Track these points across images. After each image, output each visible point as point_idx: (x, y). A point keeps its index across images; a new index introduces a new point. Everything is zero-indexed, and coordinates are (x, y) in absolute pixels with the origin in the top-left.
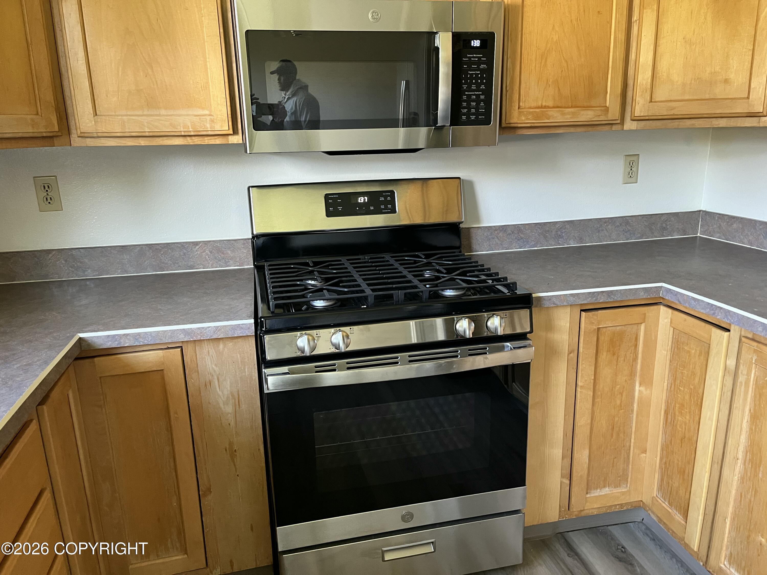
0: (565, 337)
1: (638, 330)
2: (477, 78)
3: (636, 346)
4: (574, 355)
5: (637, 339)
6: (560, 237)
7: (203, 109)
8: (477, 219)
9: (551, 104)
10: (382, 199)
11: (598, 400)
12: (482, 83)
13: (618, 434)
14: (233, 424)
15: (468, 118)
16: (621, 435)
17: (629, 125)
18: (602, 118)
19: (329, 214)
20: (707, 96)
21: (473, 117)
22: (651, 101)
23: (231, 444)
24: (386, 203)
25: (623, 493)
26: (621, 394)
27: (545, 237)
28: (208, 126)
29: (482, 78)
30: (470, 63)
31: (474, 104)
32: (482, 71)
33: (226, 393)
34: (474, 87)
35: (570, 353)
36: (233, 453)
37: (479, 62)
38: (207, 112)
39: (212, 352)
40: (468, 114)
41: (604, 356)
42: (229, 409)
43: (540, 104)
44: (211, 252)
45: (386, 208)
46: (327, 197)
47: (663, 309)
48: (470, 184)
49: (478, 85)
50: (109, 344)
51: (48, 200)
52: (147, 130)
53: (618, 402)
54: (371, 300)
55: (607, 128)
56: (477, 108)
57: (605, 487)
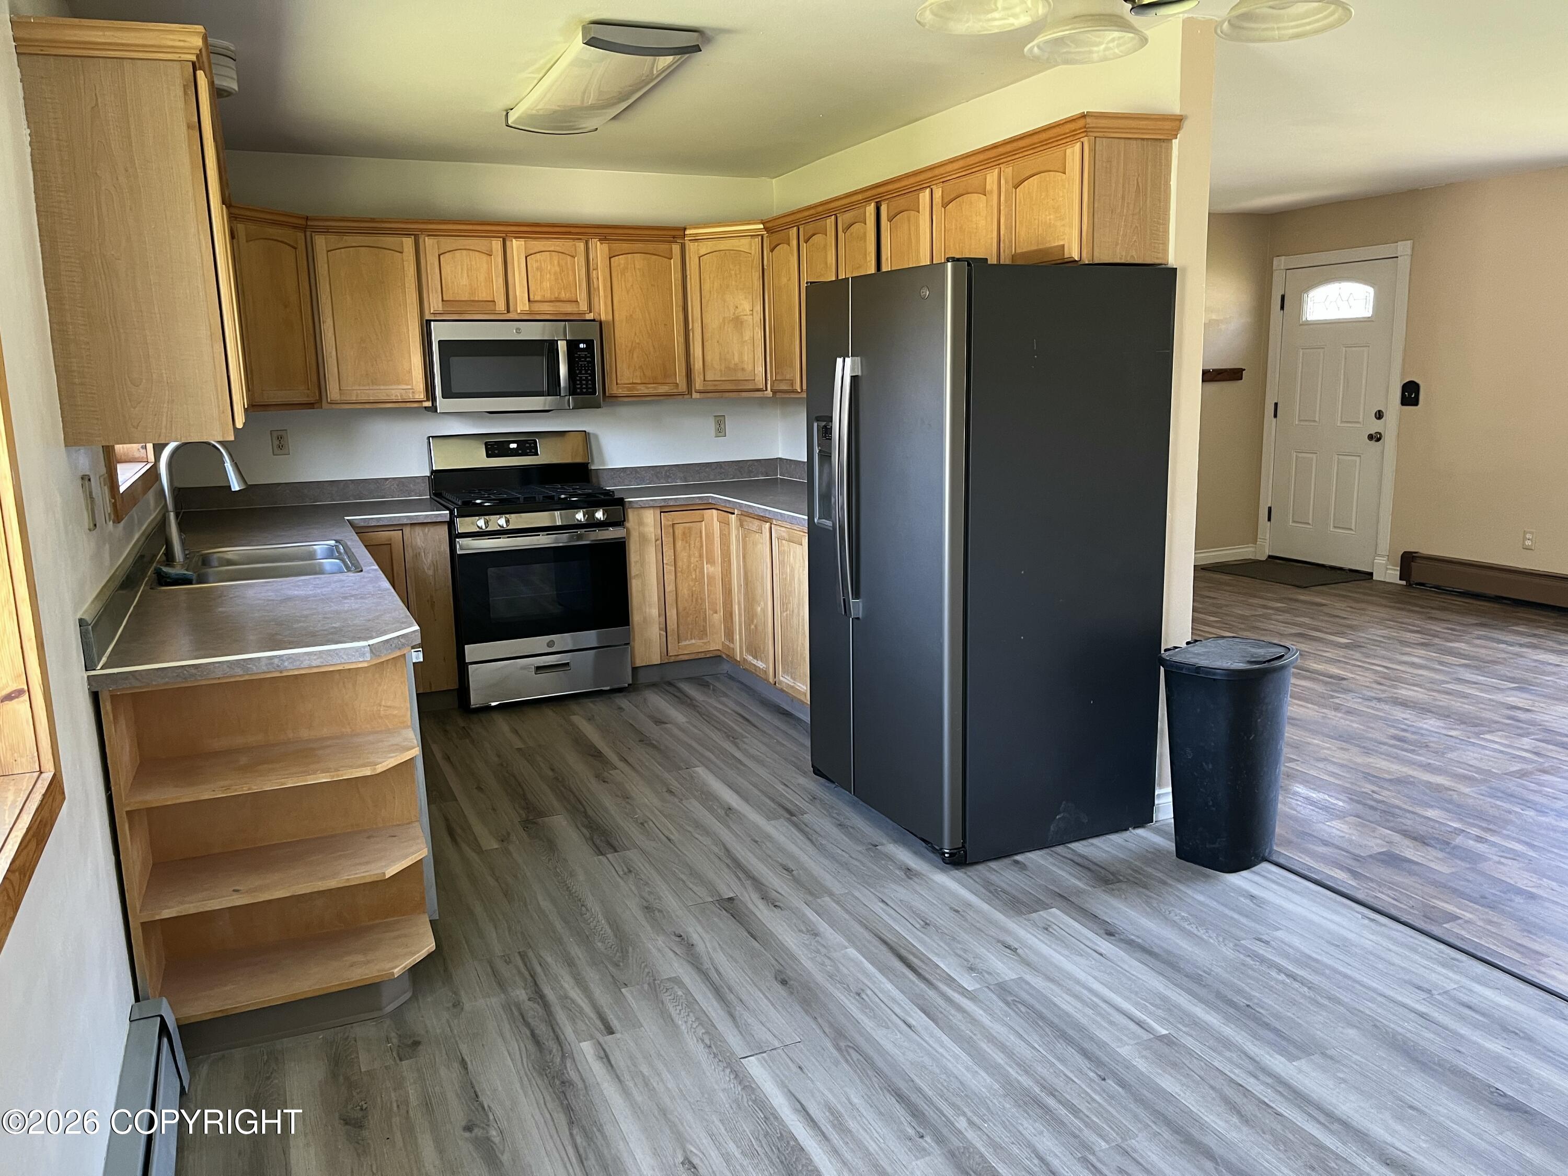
0: (652, 529)
1: (701, 526)
2: (585, 367)
3: (701, 537)
4: (659, 542)
5: (701, 532)
6: (669, 477)
7: (407, 385)
8: (603, 463)
9: (639, 381)
10: (528, 445)
11: (679, 574)
12: (589, 370)
13: (697, 600)
14: (433, 583)
15: (581, 391)
16: (699, 601)
17: (695, 395)
18: (675, 391)
19: (488, 456)
20: (734, 378)
21: (584, 390)
22: (704, 380)
23: (431, 597)
24: (530, 448)
25: (705, 643)
26: (695, 570)
27: (657, 477)
28: (411, 396)
29: (588, 367)
30: (580, 357)
31: (584, 382)
32: (588, 362)
33: (429, 561)
34: (583, 372)
35: (656, 541)
36: (433, 605)
37: (586, 357)
38: (409, 387)
39: (421, 534)
40: (581, 388)
41: (679, 544)
42: (431, 573)
43: (631, 381)
44: (398, 485)
45: (531, 452)
46: (486, 444)
47: (714, 511)
48: (596, 436)
49: (586, 371)
50: (362, 524)
51: (281, 447)
52: (372, 399)
53: (694, 576)
54: (522, 500)
55: (681, 397)
56: (587, 384)
57: (691, 639)
